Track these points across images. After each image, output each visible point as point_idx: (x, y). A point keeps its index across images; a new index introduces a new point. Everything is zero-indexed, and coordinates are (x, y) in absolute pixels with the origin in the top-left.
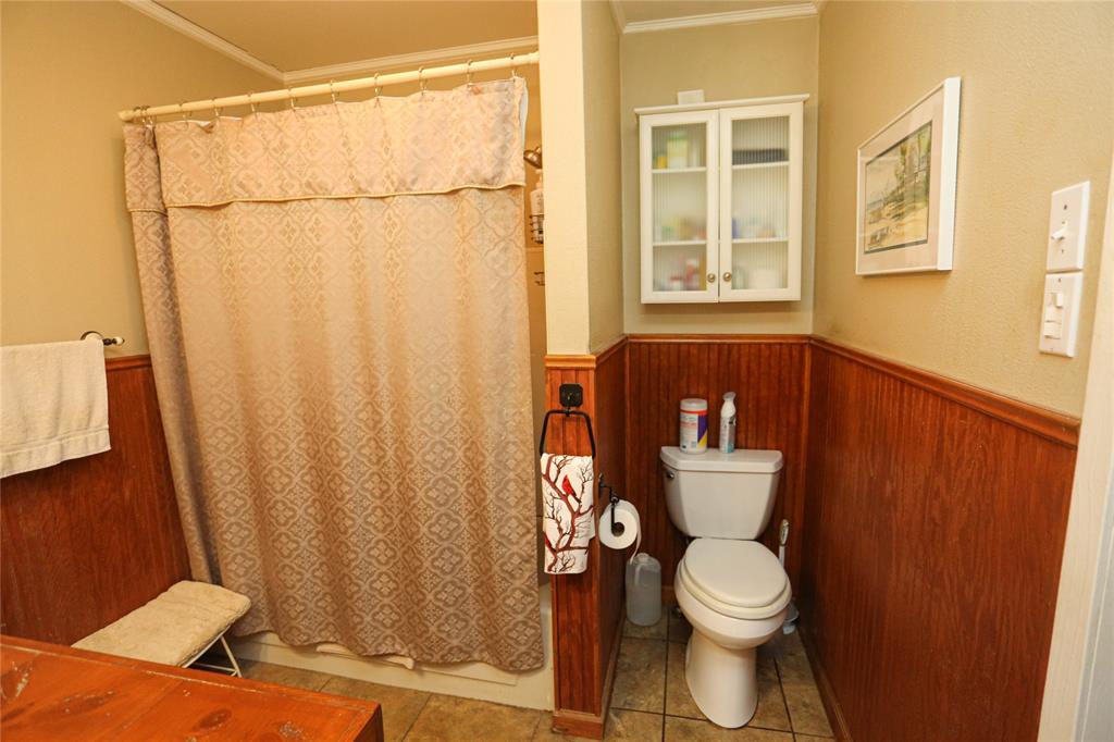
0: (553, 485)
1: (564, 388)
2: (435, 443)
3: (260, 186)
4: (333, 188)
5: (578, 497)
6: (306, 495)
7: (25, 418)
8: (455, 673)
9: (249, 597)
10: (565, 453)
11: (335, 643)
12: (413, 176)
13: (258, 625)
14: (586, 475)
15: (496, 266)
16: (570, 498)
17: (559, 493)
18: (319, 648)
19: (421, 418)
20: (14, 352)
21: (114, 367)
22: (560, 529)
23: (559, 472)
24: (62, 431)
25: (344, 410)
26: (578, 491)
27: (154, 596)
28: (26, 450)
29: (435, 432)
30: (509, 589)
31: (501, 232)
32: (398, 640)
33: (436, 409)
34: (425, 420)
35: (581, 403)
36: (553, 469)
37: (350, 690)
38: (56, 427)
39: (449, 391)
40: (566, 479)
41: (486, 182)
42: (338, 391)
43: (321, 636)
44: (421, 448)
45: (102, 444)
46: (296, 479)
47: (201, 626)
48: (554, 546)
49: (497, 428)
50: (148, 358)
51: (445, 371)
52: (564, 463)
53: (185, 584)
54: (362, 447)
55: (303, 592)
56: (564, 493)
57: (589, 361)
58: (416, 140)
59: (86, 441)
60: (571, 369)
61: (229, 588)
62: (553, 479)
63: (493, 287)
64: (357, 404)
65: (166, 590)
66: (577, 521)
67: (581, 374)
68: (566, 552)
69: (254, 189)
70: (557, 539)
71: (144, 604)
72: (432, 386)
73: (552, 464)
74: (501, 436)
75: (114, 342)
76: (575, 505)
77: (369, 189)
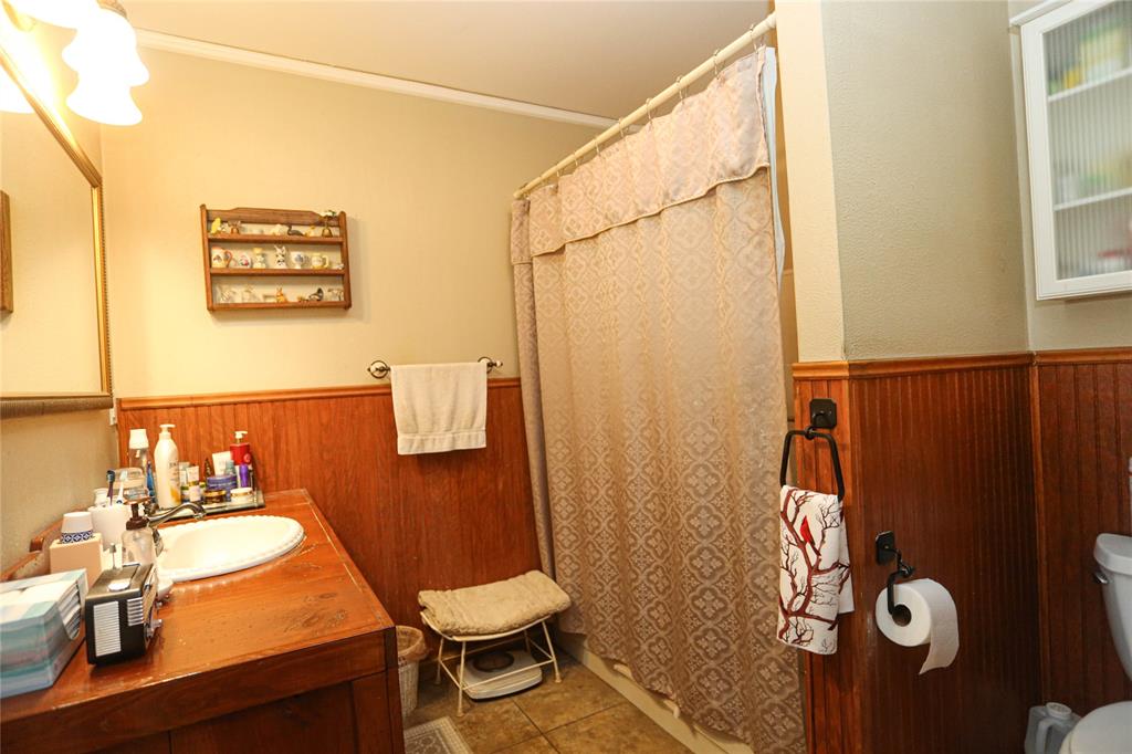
0: (790, 526)
1: (815, 404)
2: (698, 466)
3: (579, 227)
4: (623, 216)
5: (817, 547)
6: (609, 509)
7: (434, 415)
8: (720, 744)
9: (571, 598)
10: (806, 487)
11: (625, 665)
12: (676, 186)
13: (578, 627)
14: (828, 520)
15: (750, 265)
16: (808, 546)
17: (797, 537)
18: (616, 667)
19: (684, 437)
20: (431, 369)
21: (494, 385)
22: (794, 586)
23: (797, 511)
24: (455, 426)
25: (631, 427)
26: (817, 538)
27: (515, 575)
28: (431, 437)
29: (698, 454)
30: (765, 657)
31: (755, 225)
32: (671, 682)
33: (699, 428)
34: (689, 440)
35: (835, 425)
36: (792, 506)
37: (633, 719)
38: (451, 423)
39: (713, 410)
40: (805, 522)
41: (734, 173)
42: (626, 406)
43: (616, 653)
44: (684, 470)
45: (480, 442)
46: (602, 492)
47: (528, 606)
48: (786, 607)
49: (754, 453)
50: (519, 380)
51: (709, 387)
52: (804, 499)
53: (537, 572)
54: (647, 465)
55: (602, 603)
56: (802, 539)
57: (838, 367)
58: (677, 151)
59: (469, 437)
60: (821, 379)
61: (559, 585)
62: (791, 520)
63: (746, 289)
64: (642, 421)
65: (524, 573)
66: (816, 579)
67: (834, 386)
68: (800, 619)
69: (576, 230)
70: (789, 599)
71: (506, 579)
72: (696, 403)
73: (791, 500)
74: (757, 463)
75: (495, 365)
76: (813, 558)
77: (646, 209)
